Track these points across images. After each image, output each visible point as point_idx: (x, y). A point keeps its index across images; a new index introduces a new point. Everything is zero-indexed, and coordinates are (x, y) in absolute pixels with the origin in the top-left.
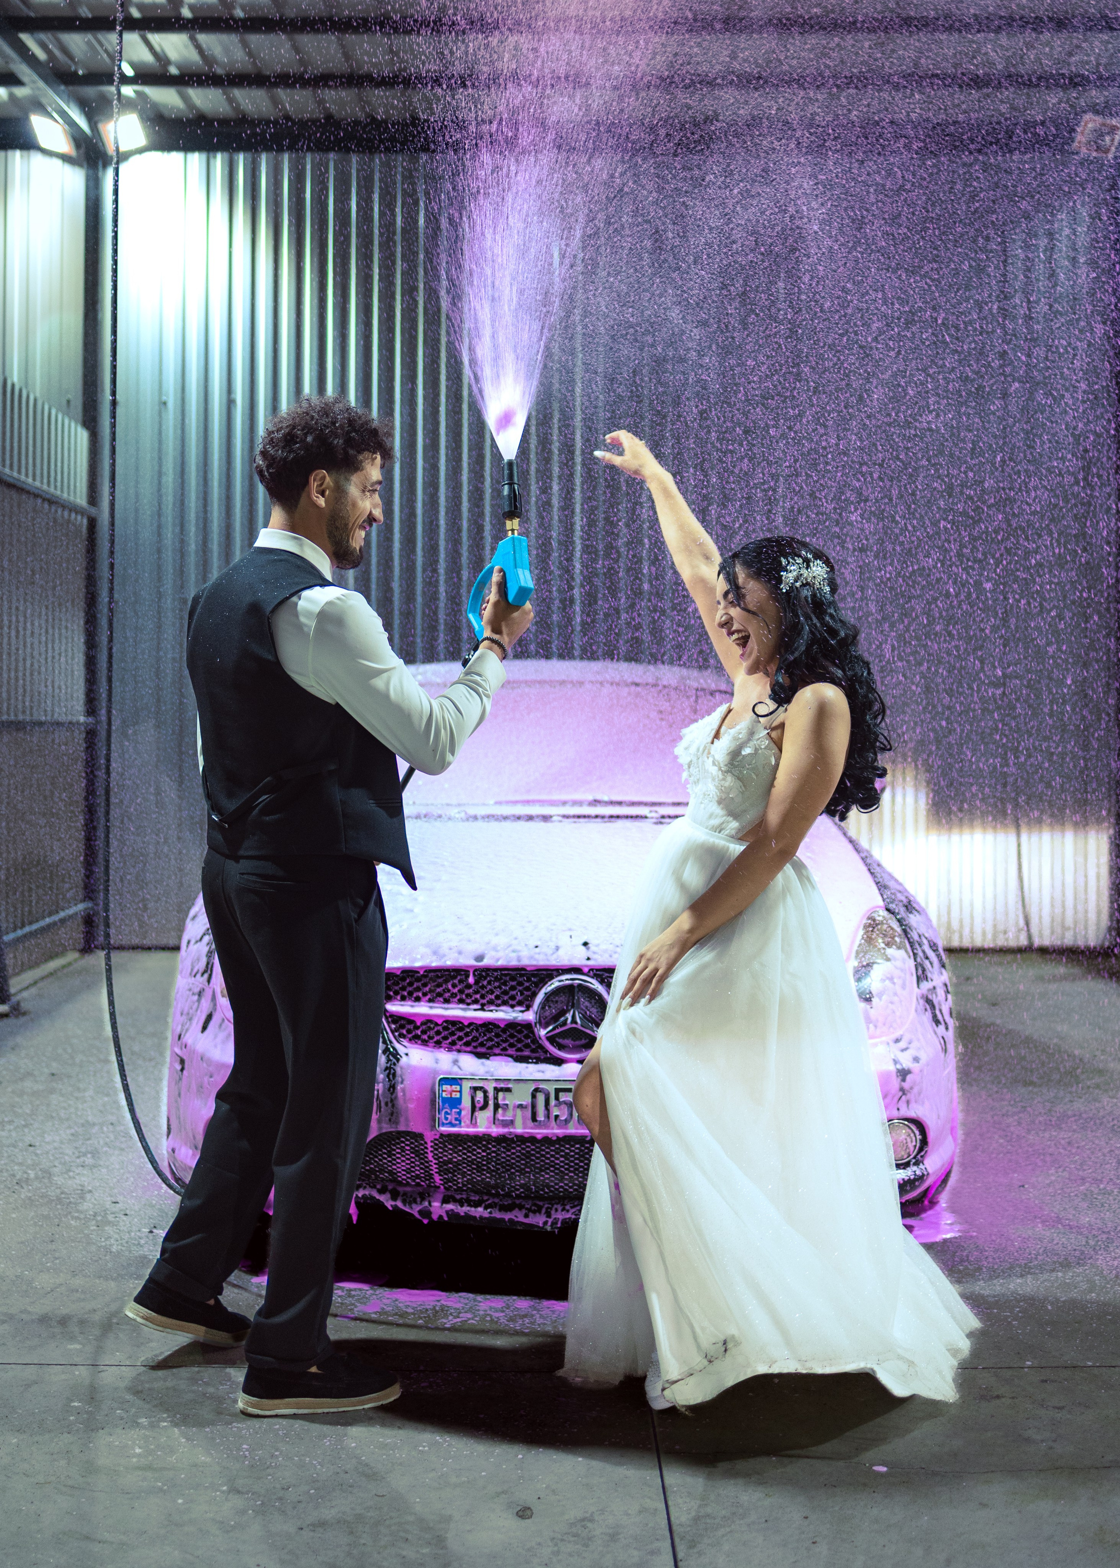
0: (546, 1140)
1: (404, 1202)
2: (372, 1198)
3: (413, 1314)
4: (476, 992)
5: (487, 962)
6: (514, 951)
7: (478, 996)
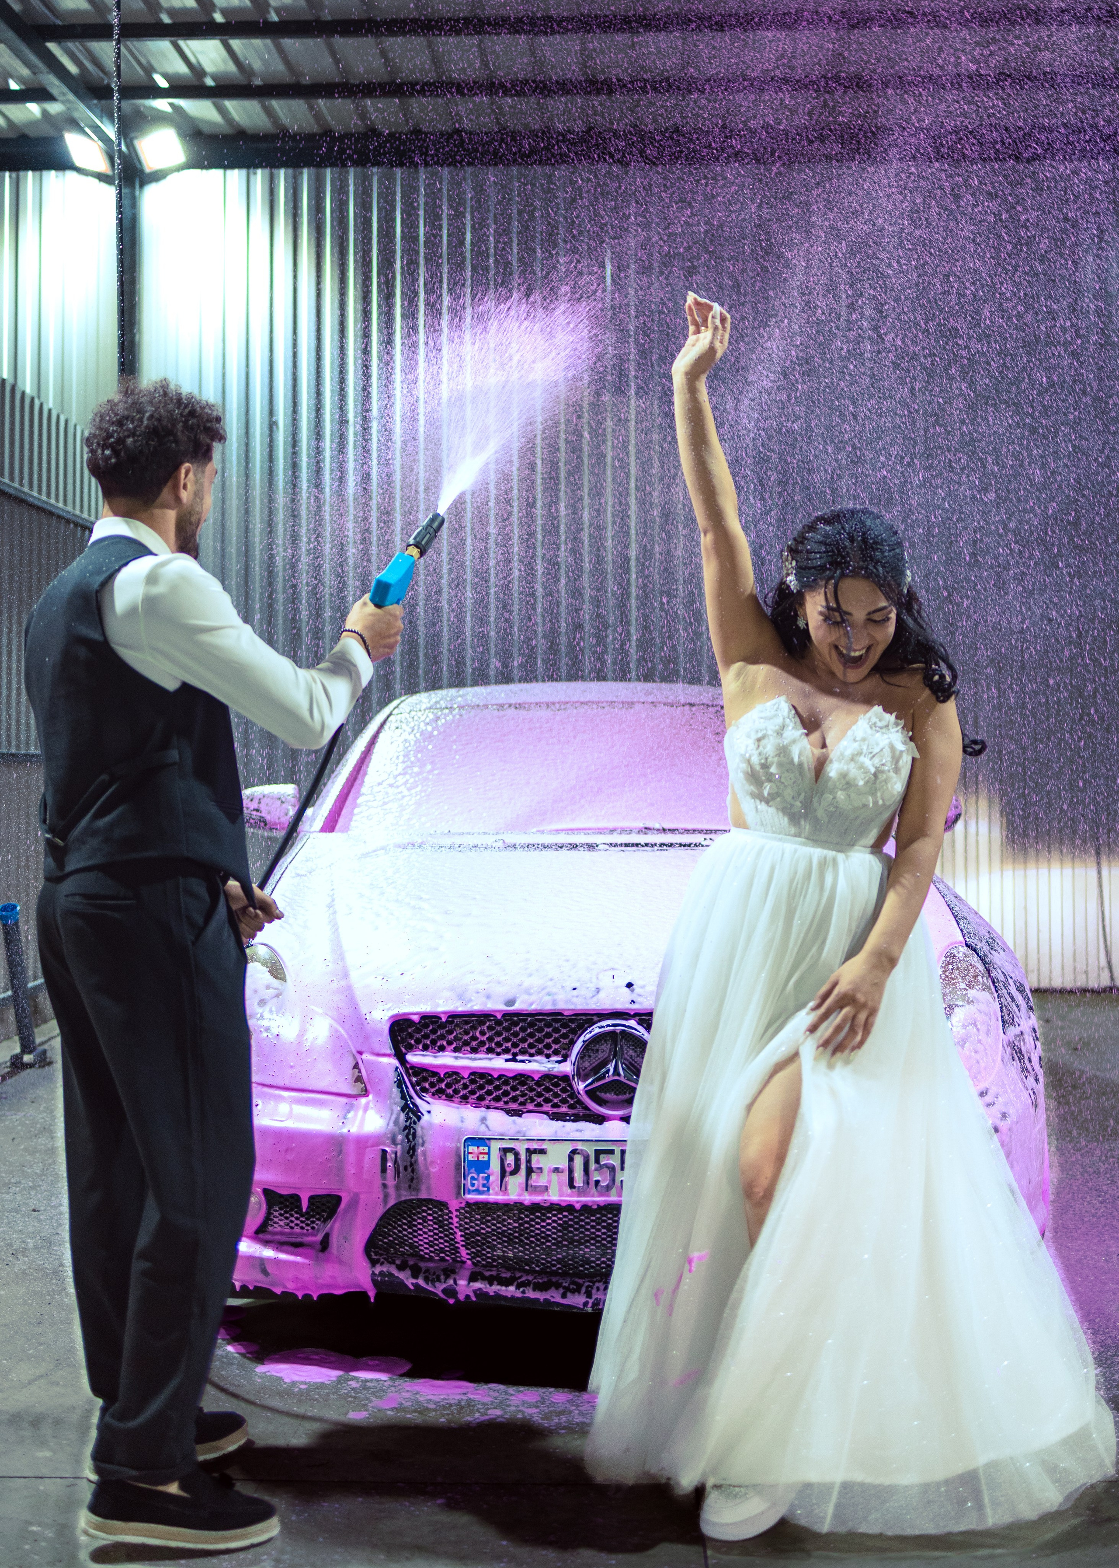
0: (586, 1208)
1: (426, 1280)
2: (390, 1275)
3: (435, 1410)
4: (507, 1040)
5: (517, 1006)
6: (549, 994)
7: (509, 1045)
